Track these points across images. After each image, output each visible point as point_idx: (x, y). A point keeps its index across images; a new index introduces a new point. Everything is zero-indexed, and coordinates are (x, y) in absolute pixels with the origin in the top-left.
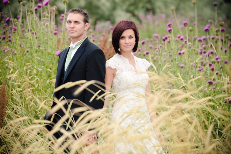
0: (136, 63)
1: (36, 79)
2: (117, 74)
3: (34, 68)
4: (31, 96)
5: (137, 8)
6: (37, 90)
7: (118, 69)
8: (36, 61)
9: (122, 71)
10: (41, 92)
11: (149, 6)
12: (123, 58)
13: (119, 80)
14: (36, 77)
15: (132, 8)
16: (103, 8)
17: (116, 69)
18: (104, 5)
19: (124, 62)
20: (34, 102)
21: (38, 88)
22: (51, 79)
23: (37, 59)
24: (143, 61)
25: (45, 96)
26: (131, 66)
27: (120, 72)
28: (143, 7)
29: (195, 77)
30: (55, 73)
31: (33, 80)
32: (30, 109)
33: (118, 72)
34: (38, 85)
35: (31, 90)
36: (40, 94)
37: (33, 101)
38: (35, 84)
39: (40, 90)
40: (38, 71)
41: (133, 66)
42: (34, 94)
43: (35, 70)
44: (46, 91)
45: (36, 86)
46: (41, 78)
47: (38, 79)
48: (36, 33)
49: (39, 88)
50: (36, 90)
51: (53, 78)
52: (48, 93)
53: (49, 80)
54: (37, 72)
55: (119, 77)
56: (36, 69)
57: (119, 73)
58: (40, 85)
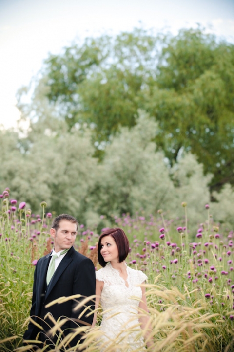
0: (129, 276)
1: (9, 293)
2: (104, 287)
3: (8, 280)
4: (4, 312)
5: (111, 209)
6: (11, 305)
7: (106, 282)
8: (10, 272)
9: (110, 284)
10: (15, 308)
11: (124, 207)
12: (113, 270)
13: (106, 294)
14: (10, 290)
15: (105, 209)
16: (72, 209)
17: (103, 282)
18: (72, 205)
19: (113, 274)
20: (7, 319)
21: (11, 302)
22: (26, 292)
23: (11, 270)
24: (138, 273)
25: (20, 312)
26: (121, 279)
27: (108, 285)
28: (117, 208)
29: (191, 290)
30: (31, 285)
31: (6, 294)
32: (3, 327)
33: (106, 285)
34: (12, 300)
35: (3, 305)
36: (15, 309)
37: (6, 317)
38: (8, 298)
39: (15, 305)
40: (12, 283)
41: (124, 279)
42: (7, 309)
43: (8, 282)
44: (20, 307)
45: (10, 300)
46: (15, 292)
47: (12, 292)
48: (9, 240)
49: (13, 303)
50: (9, 304)
51: (29, 292)
52: (23, 308)
53: (24, 293)
54: (10, 284)
55: (106, 290)
56: (10, 281)
57: (107, 287)
58: (14, 299)
